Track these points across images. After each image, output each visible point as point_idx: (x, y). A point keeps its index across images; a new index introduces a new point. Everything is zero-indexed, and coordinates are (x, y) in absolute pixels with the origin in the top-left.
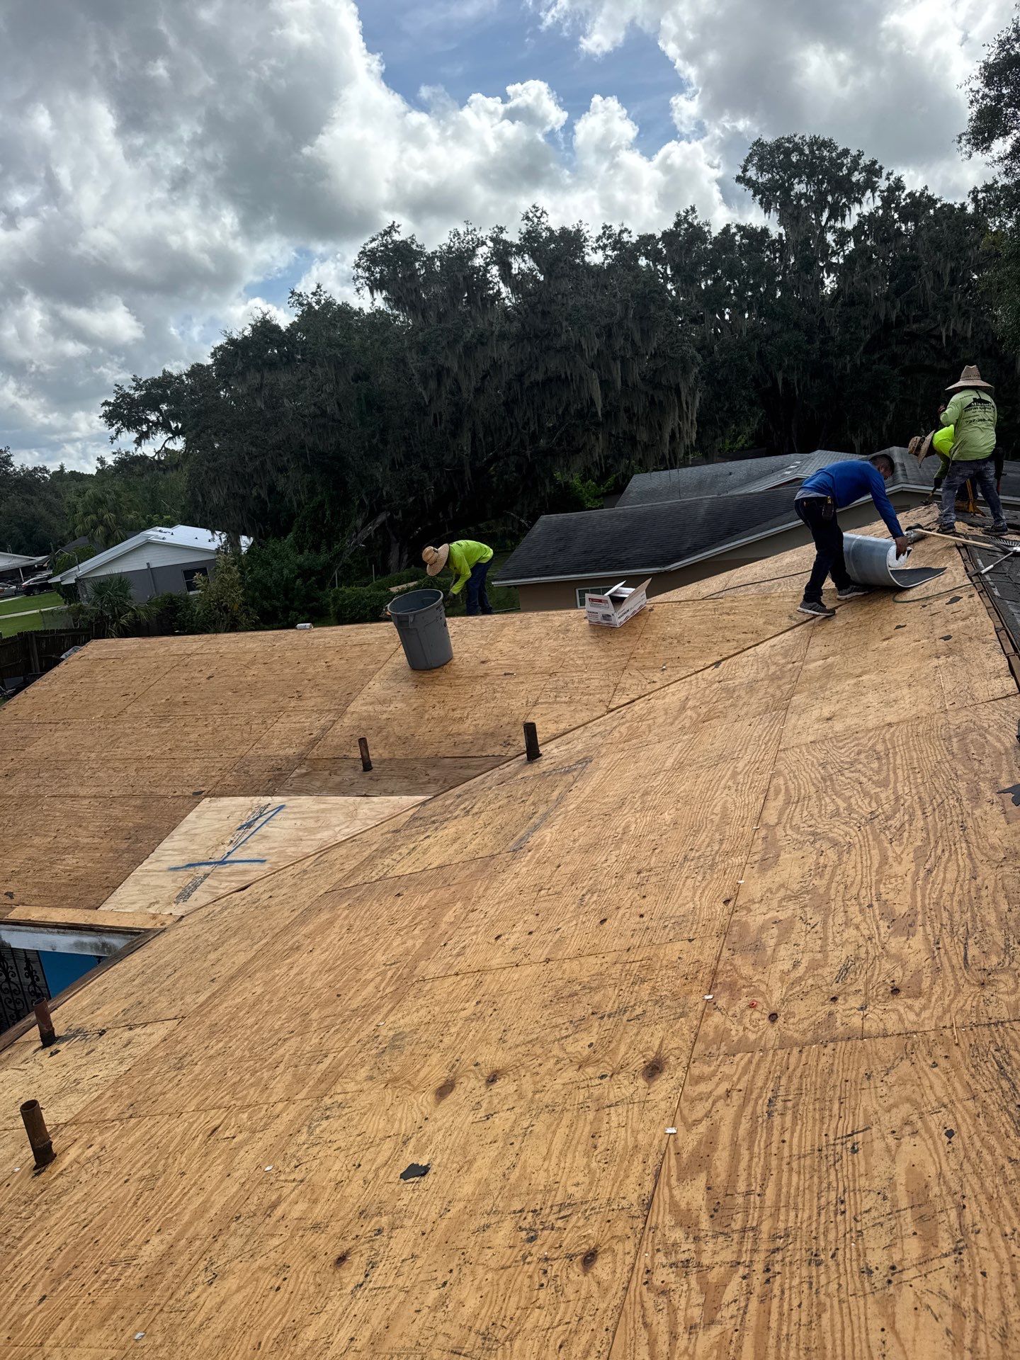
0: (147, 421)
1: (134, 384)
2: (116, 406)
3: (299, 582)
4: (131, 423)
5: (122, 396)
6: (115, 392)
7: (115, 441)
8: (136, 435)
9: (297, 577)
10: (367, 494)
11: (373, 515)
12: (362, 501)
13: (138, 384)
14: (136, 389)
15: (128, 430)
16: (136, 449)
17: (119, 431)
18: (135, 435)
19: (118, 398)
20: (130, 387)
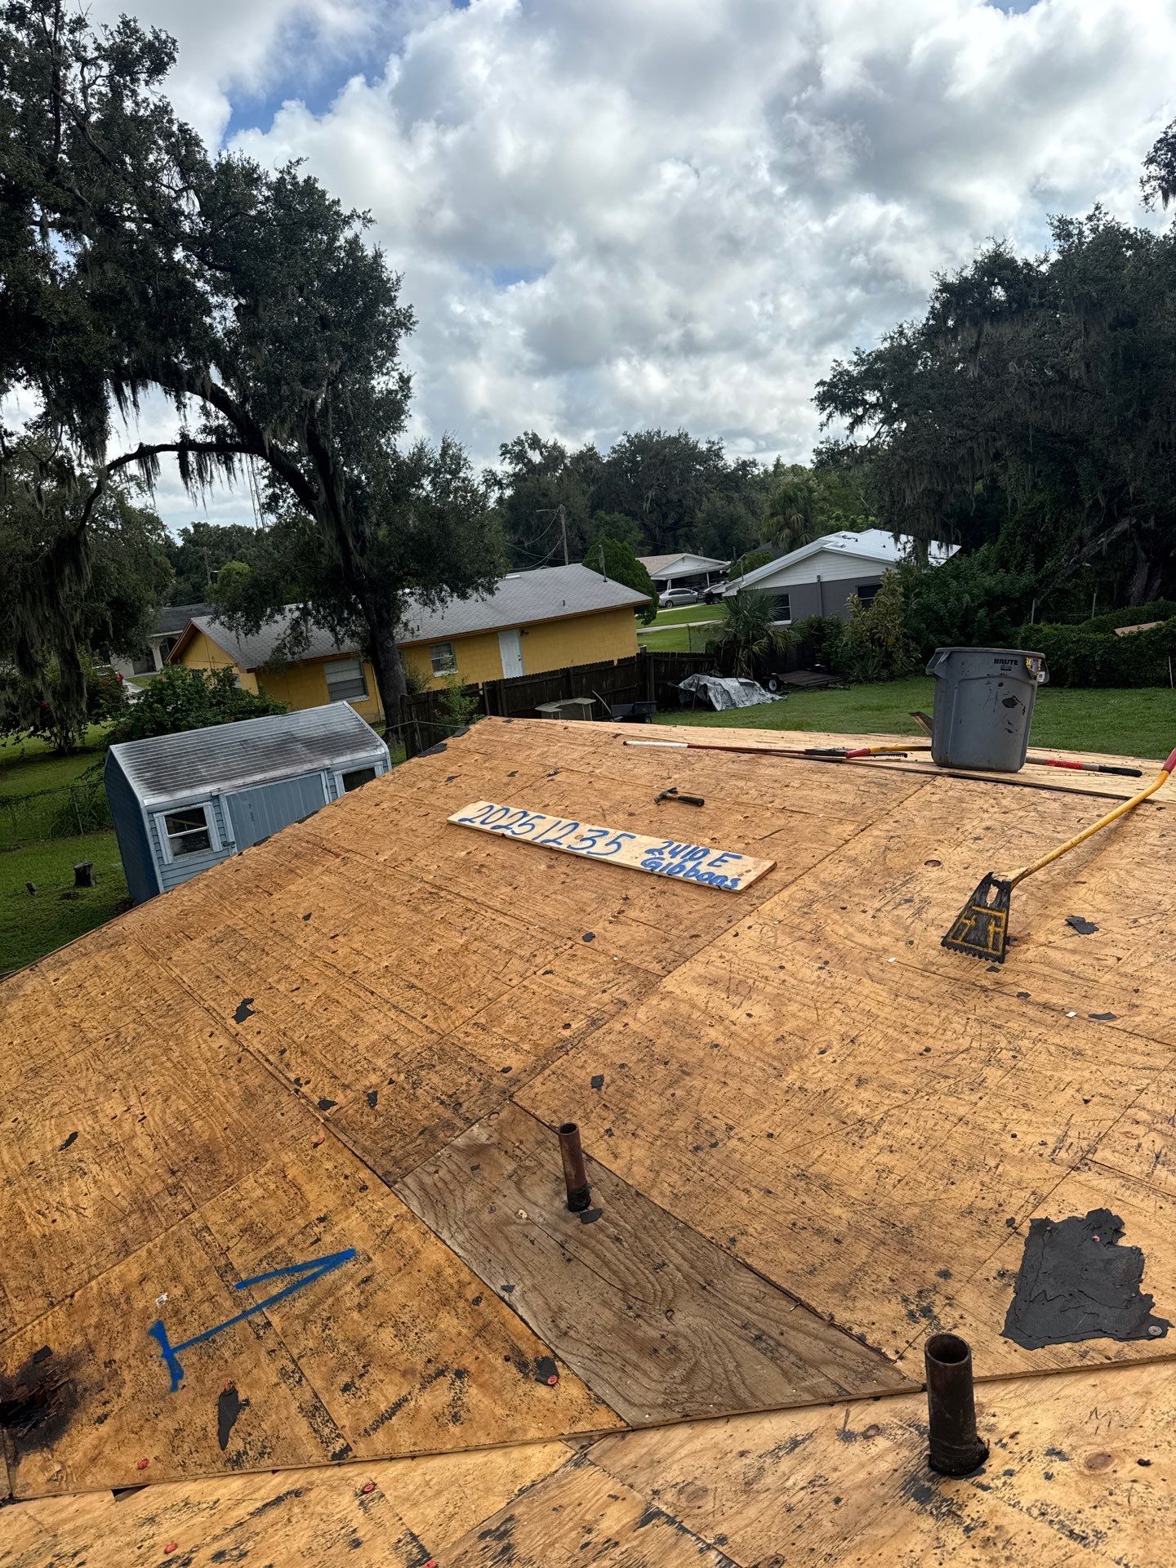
0: (864, 402)
1: (855, 358)
2: (832, 385)
3: (982, 612)
4: (844, 406)
5: (841, 373)
6: (833, 368)
7: (825, 428)
8: (850, 420)
9: (981, 606)
10: (1104, 492)
11: (1111, 520)
12: (1096, 504)
13: (860, 358)
14: (856, 364)
15: (842, 413)
16: (848, 437)
17: (830, 416)
18: (848, 420)
19: (835, 376)
20: (850, 362)
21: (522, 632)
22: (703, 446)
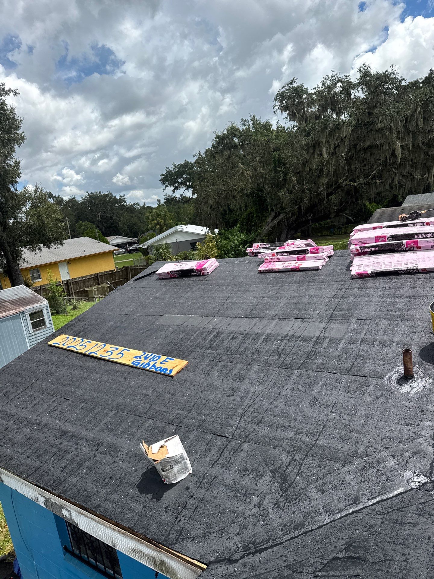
0: (178, 182)
2: (166, 176)
6: (166, 170)
7: (165, 191)
8: (173, 188)
13: (175, 167)
15: (170, 186)
16: (173, 194)
17: (166, 186)
19: (167, 173)
21: (68, 263)
22: (118, 197)
